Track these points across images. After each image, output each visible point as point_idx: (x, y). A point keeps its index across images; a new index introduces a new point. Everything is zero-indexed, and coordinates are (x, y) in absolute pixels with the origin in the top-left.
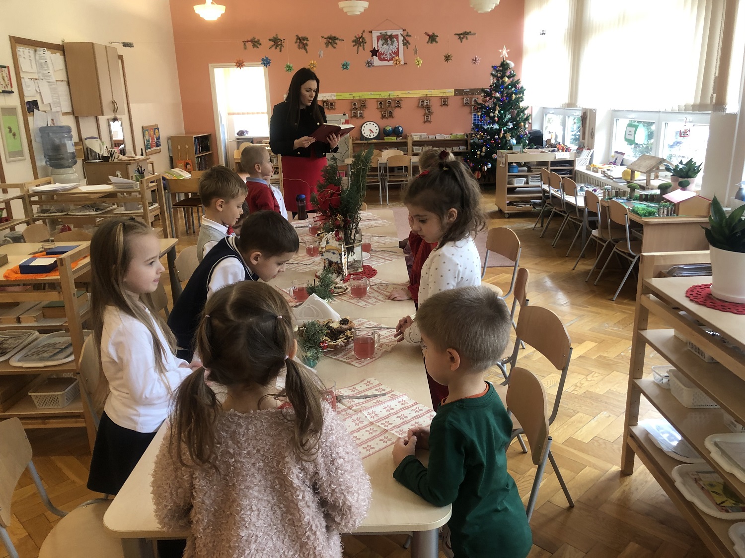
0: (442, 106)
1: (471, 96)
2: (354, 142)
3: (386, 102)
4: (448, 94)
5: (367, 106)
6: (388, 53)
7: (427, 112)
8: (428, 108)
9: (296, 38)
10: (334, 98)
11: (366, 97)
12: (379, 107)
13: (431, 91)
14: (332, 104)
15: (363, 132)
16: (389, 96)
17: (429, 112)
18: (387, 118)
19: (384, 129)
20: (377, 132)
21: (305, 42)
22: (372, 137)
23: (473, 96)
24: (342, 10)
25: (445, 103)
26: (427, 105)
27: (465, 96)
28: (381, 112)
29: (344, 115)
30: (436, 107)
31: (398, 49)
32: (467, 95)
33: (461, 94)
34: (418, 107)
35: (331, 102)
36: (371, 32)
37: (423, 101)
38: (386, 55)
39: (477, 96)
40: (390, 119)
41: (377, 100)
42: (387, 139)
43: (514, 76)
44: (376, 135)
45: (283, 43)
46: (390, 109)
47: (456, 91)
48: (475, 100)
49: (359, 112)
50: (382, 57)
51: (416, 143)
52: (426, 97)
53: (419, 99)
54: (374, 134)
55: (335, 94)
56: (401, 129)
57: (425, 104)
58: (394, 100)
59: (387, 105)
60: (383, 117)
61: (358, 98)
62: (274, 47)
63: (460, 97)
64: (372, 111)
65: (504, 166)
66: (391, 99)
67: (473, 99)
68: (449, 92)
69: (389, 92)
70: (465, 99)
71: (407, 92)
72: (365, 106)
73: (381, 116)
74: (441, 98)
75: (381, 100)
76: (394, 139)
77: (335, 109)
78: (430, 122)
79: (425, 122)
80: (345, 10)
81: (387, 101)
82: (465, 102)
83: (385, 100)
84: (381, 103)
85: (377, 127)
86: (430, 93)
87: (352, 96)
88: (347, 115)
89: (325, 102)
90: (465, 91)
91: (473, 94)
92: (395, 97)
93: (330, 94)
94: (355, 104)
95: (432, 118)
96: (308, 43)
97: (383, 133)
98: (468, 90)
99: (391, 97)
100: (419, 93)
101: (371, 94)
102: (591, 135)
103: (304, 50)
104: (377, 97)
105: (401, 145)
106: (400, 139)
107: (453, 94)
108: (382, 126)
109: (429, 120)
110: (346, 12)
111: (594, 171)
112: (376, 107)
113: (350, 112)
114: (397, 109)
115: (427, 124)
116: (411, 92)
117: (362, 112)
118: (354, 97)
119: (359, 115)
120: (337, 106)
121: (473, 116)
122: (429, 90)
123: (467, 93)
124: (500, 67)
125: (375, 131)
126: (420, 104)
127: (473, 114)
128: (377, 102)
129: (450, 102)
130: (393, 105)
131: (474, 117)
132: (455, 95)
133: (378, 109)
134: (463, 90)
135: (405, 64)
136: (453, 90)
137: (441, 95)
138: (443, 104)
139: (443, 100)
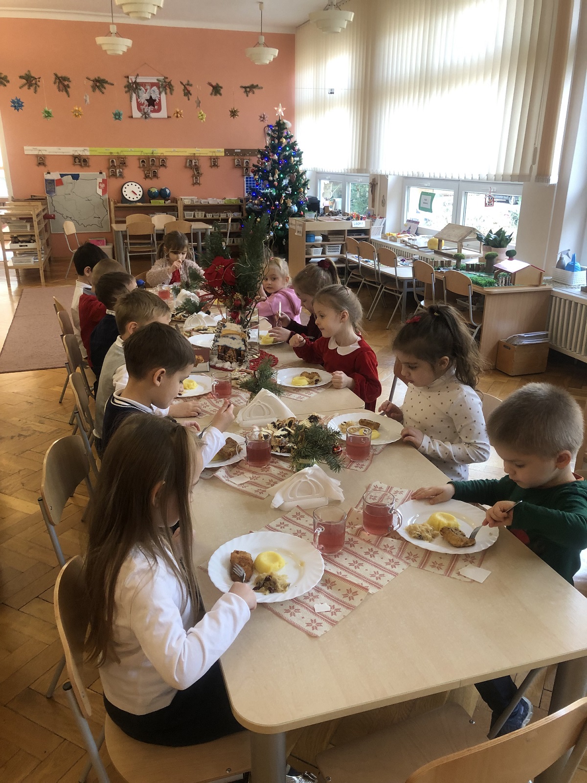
0: (211, 167)
1: (242, 157)
2: (116, 205)
3: (149, 161)
4: (218, 154)
5: (127, 164)
7: (196, 174)
8: (197, 168)
9: (54, 77)
10: (88, 153)
11: (126, 154)
12: (141, 165)
13: (199, 149)
14: (85, 161)
15: (124, 194)
16: (152, 153)
17: (198, 173)
18: (151, 179)
19: (149, 191)
20: (141, 193)
21: (66, 83)
22: (136, 199)
23: (245, 158)
24: (100, 47)
25: (215, 164)
26: (196, 165)
27: (236, 157)
28: (144, 171)
29: (101, 173)
30: (205, 167)
31: (160, 100)
32: (238, 156)
33: (231, 155)
34: (186, 167)
35: (85, 157)
36: (128, 78)
37: (191, 161)
39: (248, 158)
40: (155, 180)
41: (139, 158)
42: (154, 203)
43: (292, 137)
44: (139, 197)
45: (38, 83)
46: (153, 168)
47: (226, 150)
48: (247, 162)
49: (118, 171)
50: (142, 107)
51: (187, 208)
52: (194, 156)
53: (187, 158)
54: (138, 196)
55: (88, 148)
56: (168, 191)
57: (193, 164)
58: (158, 158)
59: (151, 163)
60: (146, 177)
61: (117, 154)
62: (26, 87)
63: (231, 158)
64: (133, 170)
65: (301, 235)
66: (155, 157)
67: (245, 161)
68: (219, 151)
69: (152, 149)
70: (236, 160)
71: (172, 149)
72: (125, 163)
73: (143, 176)
74: (211, 158)
75: (143, 157)
76: (161, 202)
77: (89, 166)
78: (199, 184)
79: (194, 184)
80: (104, 48)
81: (151, 159)
82: (236, 164)
83: (148, 157)
84: (143, 161)
85: (140, 188)
86: (199, 152)
87: (110, 151)
88: (104, 173)
89: (77, 157)
90: (236, 151)
91: (244, 155)
92: (159, 155)
93: (82, 149)
94: (113, 161)
95: (201, 180)
96: (70, 84)
97: (148, 196)
98: (240, 151)
99: (154, 155)
100: (186, 152)
101: (131, 151)
102: (383, 202)
103: (64, 93)
104: (139, 154)
105: (171, 210)
106: (168, 203)
107: (223, 154)
108: (147, 187)
109: (198, 182)
110: (105, 51)
111: (391, 240)
112: (138, 166)
113: (107, 171)
114: (162, 169)
115: (196, 186)
116: (176, 149)
117: (121, 170)
118: (111, 153)
119: (118, 175)
120: (91, 163)
121: (245, 180)
122: (197, 149)
123: (237, 154)
124: (276, 126)
125: (138, 193)
126: (188, 164)
127: (245, 177)
128: (139, 159)
129: (220, 162)
130: (157, 163)
131: (247, 181)
132: (226, 155)
133: (140, 167)
134: (234, 150)
135: (169, 117)
136: (223, 150)
137: (211, 154)
138: (213, 164)
139: (212, 160)
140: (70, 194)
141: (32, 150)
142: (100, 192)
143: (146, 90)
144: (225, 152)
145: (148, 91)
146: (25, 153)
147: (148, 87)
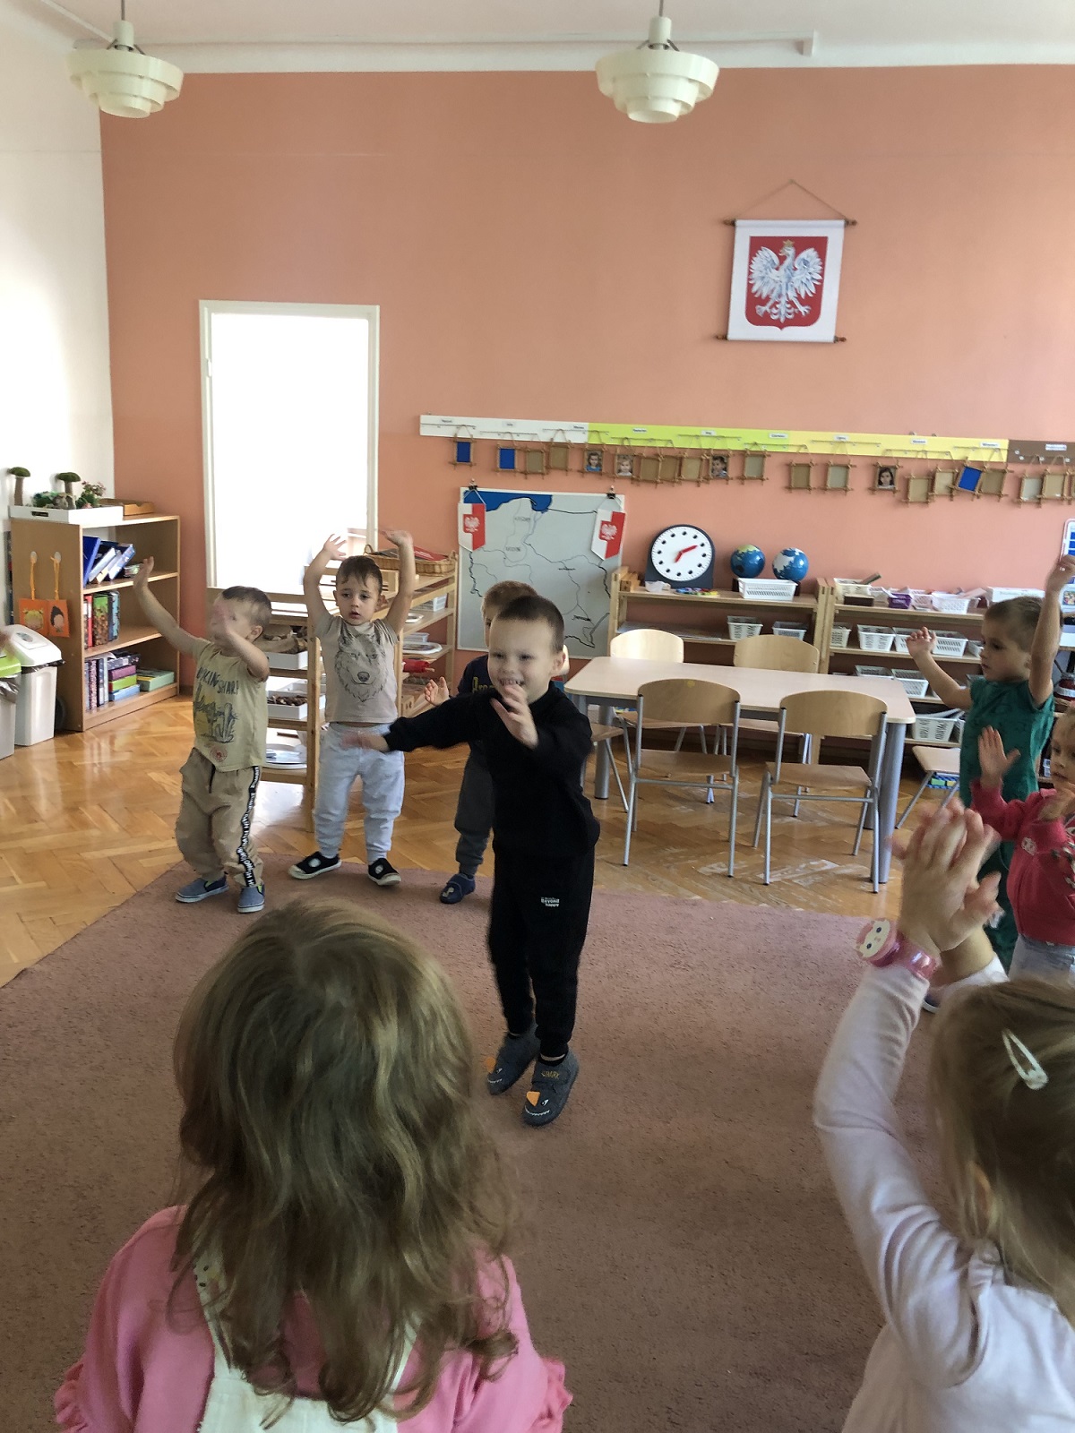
1: (1070, 469)
4: (984, 456)
6: (784, 300)
10: (583, 439)
11: (690, 444)
13: (922, 438)
15: (656, 558)
16: (771, 445)
20: (706, 561)
22: (685, 577)
27: (1048, 468)
29: (611, 497)
31: (819, 289)
32: (1057, 463)
33: (1031, 460)
36: (733, 224)
38: (774, 305)
44: (697, 572)
47: (1013, 445)
50: (761, 310)
52: (902, 459)
54: (695, 567)
55: (586, 425)
63: (1030, 470)
68: (989, 447)
69: (773, 433)
74: (958, 465)
85: (707, 545)
86: (918, 447)
87: (644, 435)
88: (618, 498)
90: (1049, 447)
92: (792, 450)
93: (571, 425)
97: (730, 569)
98: (1063, 447)
99: (776, 448)
100: (878, 444)
101: (708, 435)
104: (729, 445)
107: (1003, 457)
118: (648, 439)
122: (915, 437)
123: (1055, 458)
125: (696, 558)
132: (1013, 459)
134: (1043, 444)
135: (839, 340)
136: (1004, 444)
137: (956, 456)
140: (519, 550)
141: (439, 426)
142: (600, 548)
143: (782, 259)
144: (1010, 451)
145: (788, 262)
146: (422, 434)
147: (790, 251)
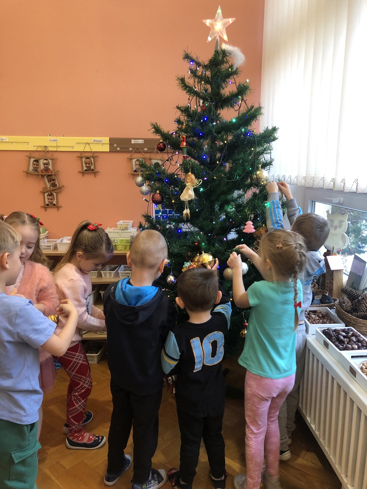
4: (96, 148)
17: (54, 185)
32: (138, 151)
33: (124, 150)
34: (27, 172)
47: (112, 141)
52: (45, 152)
63: (124, 157)
68: (98, 142)
74: (81, 155)
86: (54, 144)
90: (133, 142)
91: (151, 151)
95: (63, 199)
98: (141, 142)
100: (32, 143)
107: (107, 148)
109: (55, 202)
115: (52, 211)
123: (135, 148)
129: (101, 165)
132: (113, 150)
134: (129, 140)
136: (106, 140)
137: (80, 148)
138: (85, 168)
139: (84, 159)
144: (111, 144)
